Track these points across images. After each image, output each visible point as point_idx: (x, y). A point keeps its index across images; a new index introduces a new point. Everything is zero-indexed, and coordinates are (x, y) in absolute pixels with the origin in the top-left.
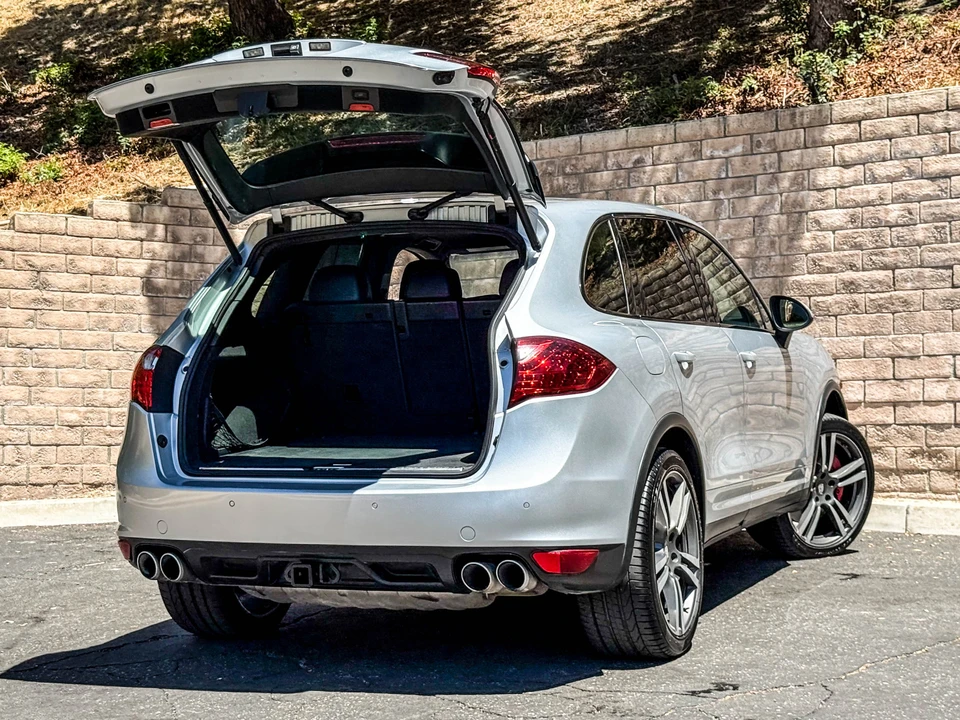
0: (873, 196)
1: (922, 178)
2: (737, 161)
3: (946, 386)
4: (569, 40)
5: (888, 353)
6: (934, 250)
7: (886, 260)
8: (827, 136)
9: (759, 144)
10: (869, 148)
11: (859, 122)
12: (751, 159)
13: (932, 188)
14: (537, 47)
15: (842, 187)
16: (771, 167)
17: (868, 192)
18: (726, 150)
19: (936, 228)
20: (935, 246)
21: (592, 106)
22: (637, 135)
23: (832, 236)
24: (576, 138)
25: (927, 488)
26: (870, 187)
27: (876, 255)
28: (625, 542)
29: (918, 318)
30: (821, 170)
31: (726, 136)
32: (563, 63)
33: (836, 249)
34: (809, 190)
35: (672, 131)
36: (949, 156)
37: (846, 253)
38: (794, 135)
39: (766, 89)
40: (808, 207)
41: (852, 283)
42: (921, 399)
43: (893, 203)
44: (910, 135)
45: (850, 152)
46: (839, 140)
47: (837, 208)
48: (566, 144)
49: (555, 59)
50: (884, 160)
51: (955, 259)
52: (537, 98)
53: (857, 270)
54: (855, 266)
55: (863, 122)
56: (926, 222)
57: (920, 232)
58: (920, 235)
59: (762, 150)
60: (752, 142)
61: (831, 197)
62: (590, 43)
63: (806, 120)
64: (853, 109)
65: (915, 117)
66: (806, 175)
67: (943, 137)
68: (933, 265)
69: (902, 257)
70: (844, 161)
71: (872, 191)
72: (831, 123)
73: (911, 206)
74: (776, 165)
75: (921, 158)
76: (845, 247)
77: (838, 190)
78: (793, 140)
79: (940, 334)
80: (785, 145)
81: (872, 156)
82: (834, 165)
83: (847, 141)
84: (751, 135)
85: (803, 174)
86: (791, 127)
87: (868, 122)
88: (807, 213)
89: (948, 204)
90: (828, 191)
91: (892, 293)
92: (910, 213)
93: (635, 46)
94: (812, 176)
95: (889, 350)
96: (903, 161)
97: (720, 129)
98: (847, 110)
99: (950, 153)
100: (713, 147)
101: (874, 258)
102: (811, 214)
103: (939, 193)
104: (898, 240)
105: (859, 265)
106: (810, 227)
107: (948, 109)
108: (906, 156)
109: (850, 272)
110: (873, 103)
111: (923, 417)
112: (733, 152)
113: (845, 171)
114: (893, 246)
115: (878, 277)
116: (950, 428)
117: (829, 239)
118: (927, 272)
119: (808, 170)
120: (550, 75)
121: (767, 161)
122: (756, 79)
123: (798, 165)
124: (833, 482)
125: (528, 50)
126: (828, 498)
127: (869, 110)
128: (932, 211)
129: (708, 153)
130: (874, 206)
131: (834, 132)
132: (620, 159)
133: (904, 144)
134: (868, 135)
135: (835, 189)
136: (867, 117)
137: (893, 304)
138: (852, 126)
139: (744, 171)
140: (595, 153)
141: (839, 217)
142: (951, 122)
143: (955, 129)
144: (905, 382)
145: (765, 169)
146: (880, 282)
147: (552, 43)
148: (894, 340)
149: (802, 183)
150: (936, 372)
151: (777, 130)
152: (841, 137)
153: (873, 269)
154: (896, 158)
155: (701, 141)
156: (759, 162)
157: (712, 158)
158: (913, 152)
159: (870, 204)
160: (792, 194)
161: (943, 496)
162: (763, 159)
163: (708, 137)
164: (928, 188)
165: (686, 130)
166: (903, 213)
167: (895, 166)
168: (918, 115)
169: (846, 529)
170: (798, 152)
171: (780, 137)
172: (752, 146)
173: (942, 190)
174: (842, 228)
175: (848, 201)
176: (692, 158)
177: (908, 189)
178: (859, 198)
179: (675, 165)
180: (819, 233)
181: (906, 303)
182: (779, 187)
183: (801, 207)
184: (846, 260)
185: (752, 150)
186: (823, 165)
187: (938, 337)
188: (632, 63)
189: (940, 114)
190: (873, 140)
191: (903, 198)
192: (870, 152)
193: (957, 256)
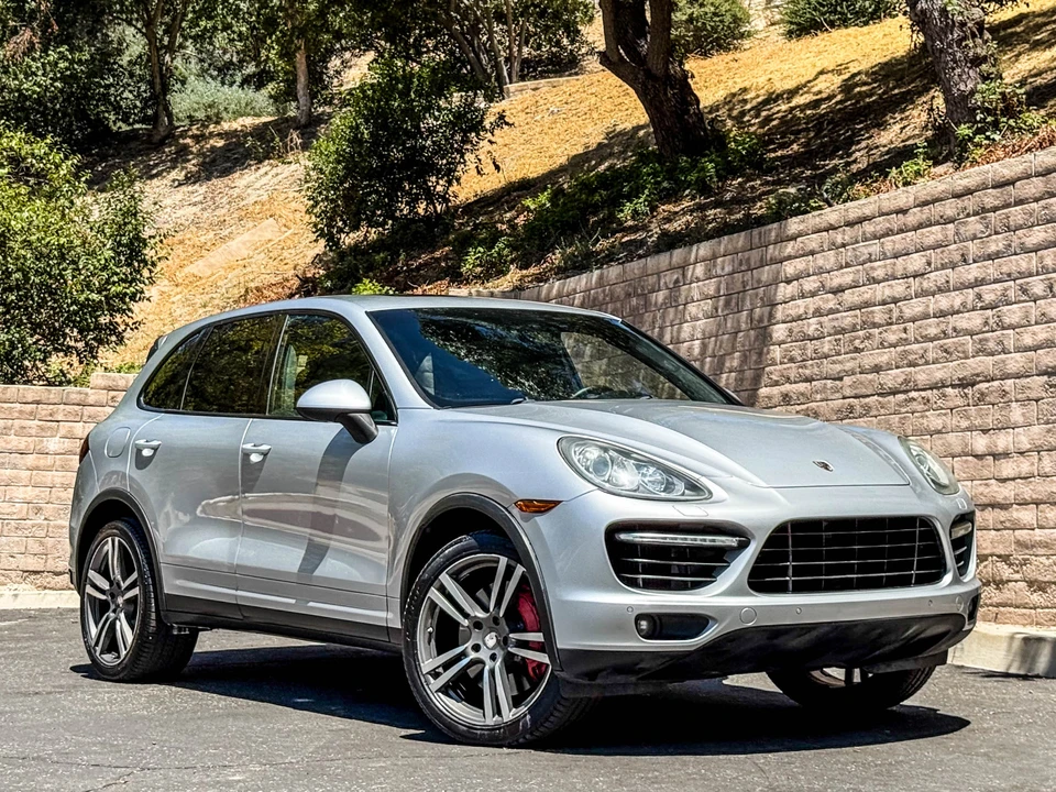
0: (801, 311)
1: (829, 292)
6: (834, 362)
7: (807, 372)
8: (777, 254)
9: (741, 263)
10: (800, 264)
11: (796, 240)
12: (736, 276)
13: (834, 302)
15: (786, 303)
16: (747, 284)
17: (799, 306)
18: (723, 269)
19: (836, 340)
20: (835, 358)
23: (779, 349)
26: (799, 302)
27: (802, 367)
30: (774, 287)
31: (724, 255)
33: (781, 363)
34: (767, 306)
35: (695, 252)
36: (845, 270)
37: (786, 366)
38: (760, 253)
40: (766, 322)
41: (787, 395)
43: (812, 317)
44: (823, 251)
45: (790, 268)
46: (784, 257)
47: (782, 322)
50: (809, 276)
51: (845, 371)
53: (791, 383)
55: (798, 240)
56: (830, 335)
57: (826, 346)
58: (826, 348)
59: (743, 268)
60: (737, 260)
61: (779, 312)
63: (766, 239)
64: (792, 227)
65: (825, 233)
66: (766, 291)
67: (841, 252)
68: (833, 376)
69: (816, 370)
70: (787, 278)
71: (801, 306)
72: (785, 240)
73: (822, 319)
74: (750, 282)
75: (829, 272)
76: (785, 360)
77: (783, 305)
78: (759, 258)
80: (755, 263)
81: (802, 272)
82: (782, 282)
83: (789, 258)
84: (737, 254)
85: (763, 291)
87: (801, 239)
88: (765, 328)
89: (842, 317)
90: (778, 306)
92: (822, 327)
94: (768, 293)
96: (819, 276)
97: (720, 249)
98: (789, 228)
99: (845, 267)
100: (717, 267)
101: (800, 370)
102: (768, 329)
103: (838, 306)
104: (815, 353)
105: (792, 379)
106: (766, 341)
107: (844, 225)
108: (820, 271)
109: (787, 385)
110: (804, 221)
112: (727, 270)
113: (787, 287)
114: (812, 359)
115: (802, 389)
117: (777, 352)
118: (829, 384)
119: (767, 286)
121: (745, 279)
123: (767, 281)
127: (801, 228)
128: (834, 324)
129: (714, 272)
130: (802, 320)
132: (667, 280)
133: (820, 260)
134: (800, 252)
136: (800, 235)
138: (792, 243)
139: (733, 289)
140: (653, 274)
141: (783, 331)
142: (846, 237)
143: (848, 244)
145: (743, 287)
146: (802, 394)
149: (763, 299)
151: (751, 249)
152: (786, 255)
153: (801, 381)
154: (817, 275)
155: (710, 260)
156: (741, 280)
157: (716, 276)
158: (825, 267)
159: (799, 318)
160: (757, 310)
162: (743, 277)
163: (714, 256)
164: (830, 302)
165: (702, 250)
166: (818, 326)
167: (814, 282)
171: (753, 256)
172: (737, 264)
174: (784, 342)
175: (788, 316)
176: (705, 277)
177: (822, 303)
178: (793, 312)
179: (696, 284)
180: (772, 347)
182: (750, 304)
183: (762, 322)
184: (785, 373)
185: (737, 268)
186: (777, 281)
189: (841, 229)
190: (803, 256)
191: (818, 313)
192: (802, 269)
193: (846, 368)
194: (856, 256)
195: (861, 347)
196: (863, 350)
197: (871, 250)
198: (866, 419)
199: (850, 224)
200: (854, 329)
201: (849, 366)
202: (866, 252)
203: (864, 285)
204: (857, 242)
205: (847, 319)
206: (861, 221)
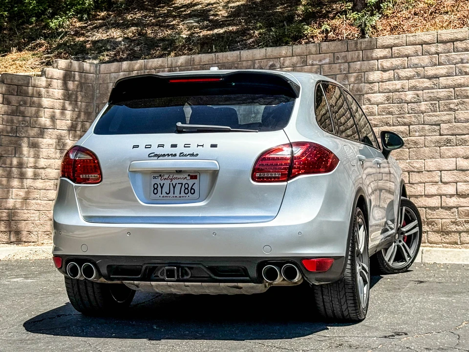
0: (398, 87)
1: (424, 78)
2: (326, 67)
3: (436, 187)
4: (218, 3)
5: (406, 169)
6: (430, 116)
7: (405, 120)
8: (374, 55)
9: (338, 58)
10: (396, 62)
11: (391, 48)
12: (334, 65)
13: (429, 83)
14: (200, 6)
15: (382, 82)
16: (344, 70)
17: (396, 84)
18: (320, 61)
19: (431, 104)
20: (431, 113)
21: (238, 37)
22: (272, 51)
23: (377, 107)
24: (238, 52)
25: (427, 241)
26: (397, 82)
27: (400, 118)
28: (345, 255)
29: (422, 151)
30: (371, 73)
31: (320, 54)
32: (217, 15)
33: (379, 115)
34: (365, 83)
35: (291, 50)
36: (438, 67)
37: (384, 117)
38: (357, 54)
39: (335, 31)
40: (364, 92)
42: (423, 194)
43: (409, 91)
44: (418, 55)
45: (387, 63)
46: (380, 57)
47: (379, 93)
48: (232, 55)
49: (212, 13)
50: (404, 68)
51: (441, 121)
52: (205, 33)
53: (390, 126)
54: (389, 123)
55: (393, 48)
56: (426, 101)
57: (423, 106)
58: (423, 108)
59: (340, 61)
60: (334, 57)
61: (376, 87)
62: (230, 5)
63: (363, 46)
64: (388, 41)
65: (420, 46)
66: (363, 75)
67: (435, 57)
68: (430, 123)
69: (413, 119)
70: (383, 68)
71: (398, 84)
72: (377, 48)
73: (418, 92)
74: (347, 69)
75: (424, 67)
76: (384, 113)
77: (380, 83)
78: (356, 57)
79: (433, 160)
80: (352, 59)
81: (398, 66)
82: (378, 70)
83: (385, 57)
84: (334, 53)
85: (361, 75)
86: (355, 49)
87: (396, 48)
88: (363, 95)
89: (437, 92)
90: (375, 84)
91: (409, 138)
92: (418, 96)
93: (255, 8)
94: (366, 76)
95: (407, 168)
96: (414, 69)
97: (317, 50)
98: (385, 41)
99: (439, 65)
100: (313, 60)
101: (399, 119)
102: (366, 96)
103: (433, 86)
104: (412, 110)
105: (391, 122)
106: (365, 102)
107: (437, 42)
108: (416, 66)
109: (386, 127)
110: (398, 38)
111: (424, 203)
112: (324, 62)
113: (384, 73)
114: (409, 113)
115: (401, 129)
116: (439, 209)
117: (375, 109)
118: (427, 127)
119: (364, 72)
120: (211, 21)
121: (342, 67)
122: (329, 25)
123: (359, 70)
124: (403, 233)
125: (196, 8)
126: (400, 241)
127: (396, 41)
128: (429, 95)
129: (310, 62)
130: (399, 92)
131: (379, 53)
132: (262, 64)
133: (415, 60)
134: (396, 55)
135: (378, 82)
136: (395, 45)
137: (409, 144)
138: (387, 50)
139: (329, 72)
140: (248, 61)
141: (381, 97)
142: (439, 49)
143: (441, 53)
144: (415, 185)
145: (341, 71)
146: (402, 132)
147: (209, 4)
148: (409, 163)
149: (361, 79)
150: (431, 179)
151: (348, 51)
152: (382, 56)
153: (398, 125)
154: (411, 67)
155: (306, 56)
156: (338, 68)
157: (312, 65)
158: (419, 64)
159: (397, 91)
160: (356, 85)
161: (435, 245)
162: (340, 66)
163: (310, 53)
164: (427, 83)
165: (298, 50)
166: (414, 96)
167: (410, 72)
168: (422, 45)
169: (409, 259)
170: (359, 63)
171: (350, 55)
172: (334, 59)
173: (434, 84)
174: (382, 103)
175: (385, 89)
176: (302, 65)
177: (417, 83)
178: (391, 88)
179: (292, 68)
180: (370, 106)
181: (416, 143)
182: (348, 81)
183: (360, 92)
184: (384, 120)
185: (334, 61)
186: (372, 70)
187: (432, 161)
188: (255, 16)
189: (433, 45)
190: (398, 57)
191: (414, 88)
192: (397, 64)
193: (442, 119)
194: (449, 60)
195: (456, 108)
196: (458, 110)
197: (462, 57)
198: (462, 147)
199: (444, 42)
200: (449, 98)
201: (445, 118)
202: (458, 57)
203: (456, 75)
204: (449, 52)
205: (443, 93)
206: (453, 41)
